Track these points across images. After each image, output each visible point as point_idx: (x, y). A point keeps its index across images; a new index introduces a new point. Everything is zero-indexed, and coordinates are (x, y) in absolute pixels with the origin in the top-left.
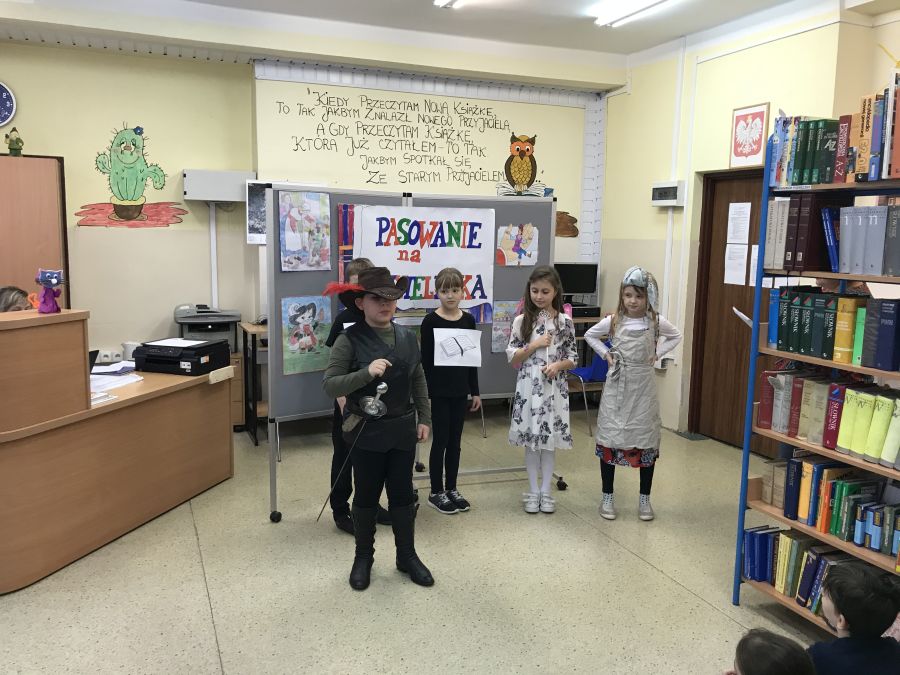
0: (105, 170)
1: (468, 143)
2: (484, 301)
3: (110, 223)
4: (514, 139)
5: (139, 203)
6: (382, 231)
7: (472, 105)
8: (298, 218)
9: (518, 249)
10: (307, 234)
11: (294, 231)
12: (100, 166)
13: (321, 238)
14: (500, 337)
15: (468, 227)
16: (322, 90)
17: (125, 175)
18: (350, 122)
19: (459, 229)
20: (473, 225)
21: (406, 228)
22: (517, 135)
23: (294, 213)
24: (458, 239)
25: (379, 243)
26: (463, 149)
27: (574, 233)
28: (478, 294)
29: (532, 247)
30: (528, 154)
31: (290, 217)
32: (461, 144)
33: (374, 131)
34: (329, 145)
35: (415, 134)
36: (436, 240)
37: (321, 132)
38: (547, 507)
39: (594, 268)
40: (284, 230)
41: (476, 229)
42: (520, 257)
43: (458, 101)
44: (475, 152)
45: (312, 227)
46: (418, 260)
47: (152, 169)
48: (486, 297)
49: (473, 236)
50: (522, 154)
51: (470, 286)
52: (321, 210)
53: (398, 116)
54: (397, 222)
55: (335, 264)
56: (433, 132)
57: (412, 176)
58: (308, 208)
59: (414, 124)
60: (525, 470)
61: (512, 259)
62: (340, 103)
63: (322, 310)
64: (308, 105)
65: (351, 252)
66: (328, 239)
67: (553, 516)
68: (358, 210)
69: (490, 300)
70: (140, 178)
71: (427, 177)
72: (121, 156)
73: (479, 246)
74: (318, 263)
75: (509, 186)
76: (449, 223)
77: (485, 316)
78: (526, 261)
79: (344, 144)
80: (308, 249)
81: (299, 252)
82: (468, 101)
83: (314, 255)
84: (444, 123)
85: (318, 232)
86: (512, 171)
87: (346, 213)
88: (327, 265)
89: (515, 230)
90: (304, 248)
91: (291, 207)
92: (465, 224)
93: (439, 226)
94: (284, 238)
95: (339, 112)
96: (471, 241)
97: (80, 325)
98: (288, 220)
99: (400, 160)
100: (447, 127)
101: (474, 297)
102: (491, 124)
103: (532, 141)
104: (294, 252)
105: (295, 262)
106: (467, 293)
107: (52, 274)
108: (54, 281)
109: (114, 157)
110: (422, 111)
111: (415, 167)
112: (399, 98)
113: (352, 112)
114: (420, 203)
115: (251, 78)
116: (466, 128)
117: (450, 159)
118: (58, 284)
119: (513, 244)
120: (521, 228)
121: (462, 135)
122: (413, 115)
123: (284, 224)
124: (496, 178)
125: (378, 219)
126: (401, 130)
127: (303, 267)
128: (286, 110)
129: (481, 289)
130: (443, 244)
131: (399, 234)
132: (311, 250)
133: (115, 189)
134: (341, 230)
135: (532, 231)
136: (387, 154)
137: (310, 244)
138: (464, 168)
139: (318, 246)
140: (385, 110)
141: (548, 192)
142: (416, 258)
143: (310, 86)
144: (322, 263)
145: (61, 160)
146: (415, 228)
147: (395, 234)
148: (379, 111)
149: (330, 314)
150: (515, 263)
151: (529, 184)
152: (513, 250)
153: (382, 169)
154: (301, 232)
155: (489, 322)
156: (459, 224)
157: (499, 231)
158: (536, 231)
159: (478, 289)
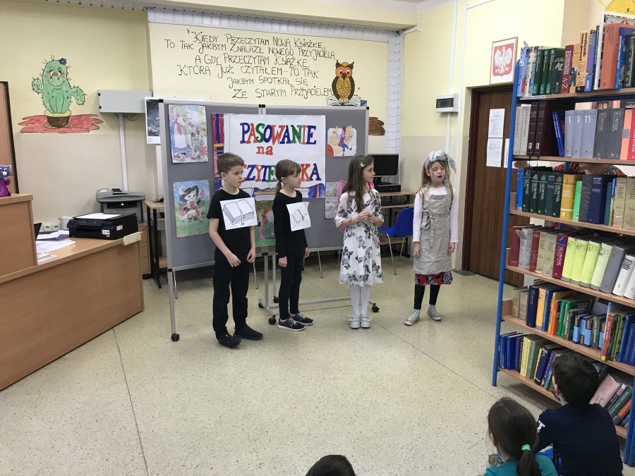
0: (39, 91)
1: (306, 68)
2: (319, 182)
3: (46, 130)
4: (338, 65)
5: (66, 115)
6: (244, 132)
7: (308, 40)
8: (183, 124)
9: (342, 144)
10: (190, 136)
11: (180, 133)
12: (36, 88)
13: (200, 138)
14: (331, 207)
15: (307, 129)
16: (198, 30)
17: (54, 94)
18: (219, 53)
19: (300, 130)
20: (310, 127)
21: (262, 130)
22: (340, 62)
23: (180, 120)
24: (299, 138)
25: (243, 142)
26: (302, 73)
27: (382, 132)
28: (315, 177)
29: (352, 143)
30: (348, 75)
31: (178, 124)
32: (300, 69)
33: (237, 60)
34: (204, 71)
35: (267, 62)
36: (284, 139)
37: (198, 61)
38: (365, 324)
39: (397, 156)
40: (173, 133)
41: (312, 130)
42: (344, 150)
43: (297, 37)
44: (310, 75)
45: (194, 130)
46: (271, 154)
47: (74, 90)
48: (320, 180)
49: (310, 135)
50: (344, 76)
51: (309, 171)
52: (200, 118)
53: (254, 48)
54: (255, 126)
55: (211, 157)
56: (280, 61)
57: (265, 92)
58: (190, 117)
59: (266, 55)
60: (349, 299)
61: (338, 151)
62: (212, 40)
63: (203, 190)
64: (187, 42)
65: (222, 148)
66: (205, 139)
67: (369, 330)
68: (226, 117)
69: (323, 181)
70: (66, 97)
71: (276, 93)
72: (50, 80)
73: (315, 143)
74: (199, 157)
75: (336, 100)
76: (292, 126)
77: (320, 193)
78: (348, 153)
79: (215, 69)
80: (191, 147)
81: (184, 149)
82: (304, 37)
83: (196, 151)
84: (288, 53)
85: (198, 134)
86: (337, 88)
87: (217, 120)
88: (205, 158)
89: (340, 131)
90: (188, 146)
91: (178, 116)
92: (304, 127)
93: (286, 128)
94: (173, 139)
95: (211, 46)
96: (309, 139)
97: (26, 205)
98: (176, 126)
99: (256, 81)
100: (290, 57)
101: (312, 180)
102: (322, 54)
103: (351, 66)
104: (181, 149)
105: (182, 156)
106: (307, 176)
107: (3, 168)
108: (5, 173)
109: (45, 81)
110: (272, 45)
111: (267, 86)
112: (255, 36)
113: (220, 46)
114: (271, 111)
115: (146, 22)
116: (304, 58)
117: (292, 79)
118: (8, 175)
119: (339, 141)
120: (344, 129)
121: (301, 62)
122: (265, 48)
123: (173, 128)
124: (326, 93)
125: (241, 124)
126: (256, 59)
127: (188, 160)
128: (172, 45)
129: (317, 174)
130: (289, 142)
131: (257, 135)
132: (194, 148)
133: (48, 105)
134: (215, 133)
135: (352, 132)
136: (247, 77)
137: (193, 143)
138: (302, 86)
139: (198, 144)
140: (245, 45)
141: (363, 103)
142: (270, 152)
143: (190, 28)
144: (202, 157)
145: (6, 84)
146: (268, 131)
147: (254, 135)
148: (240, 45)
149: (208, 194)
150: (340, 155)
151: (350, 98)
152: (339, 145)
153: (244, 87)
154: (186, 134)
155: (323, 197)
156: (300, 127)
157: (329, 131)
158: (354, 131)
159: (315, 174)
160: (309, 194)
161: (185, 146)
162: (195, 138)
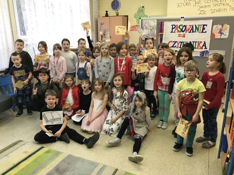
0: (136, 18)
2: (206, 50)
6: (173, 28)
9: (221, 33)
10: (150, 30)
11: (146, 29)
12: (135, 16)
13: (154, 31)
15: (202, 26)
19: (199, 27)
20: (204, 25)
21: (181, 27)
23: (146, 25)
24: (198, 30)
25: (172, 32)
31: (145, 26)
34: (188, 4)
36: (191, 31)
41: (205, 27)
42: (221, 35)
45: (151, 28)
46: (185, 37)
47: (146, 16)
49: (204, 29)
51: (201, 45)
52: (154, 24)
54: (178, 26)
55: (157, 38)
58: (150, 23)
61: (218, 36)
65: (162, 35)
66: (156, 31)
68: (165, 23)
69: (208, 50)
71: (221, 10)
76: (195, 25)
77: (206, 54)
78: (223, 37)
79: (193, 3)
80: (150, 34)
81: (147, 35)
83: (151, 36)
85: (153, 29)
87: (161, 24)
88: (155, 38)
89: (220, 26)
90: (149, 34)
91: (146, 23)
93: (192, 26)
98: (145, 27)
101: (202, 48)
106: (200, 47)
109: (138, 14)
111: (217, 8)
114: (186, 20)
119: (219, 31)
120: (222, 26)
125: (172, 25)
130: (193, 32)
131: (179, 29)
132: (151, 34)
133: (138, 22)
134: (160, 29)
137: (150, 33)
146: (184, 27)
147: (177, 29)
150: (219, 37)
152: (219, 33)
153: (205, 9)
154: (148, 30)
155: (207, 56)
156: (199, 25)
157: (213, 27)
158: (228, 26)
159: (204, 46)
160: (200, 55)
161: (148, 34)
162: (152, 31)
